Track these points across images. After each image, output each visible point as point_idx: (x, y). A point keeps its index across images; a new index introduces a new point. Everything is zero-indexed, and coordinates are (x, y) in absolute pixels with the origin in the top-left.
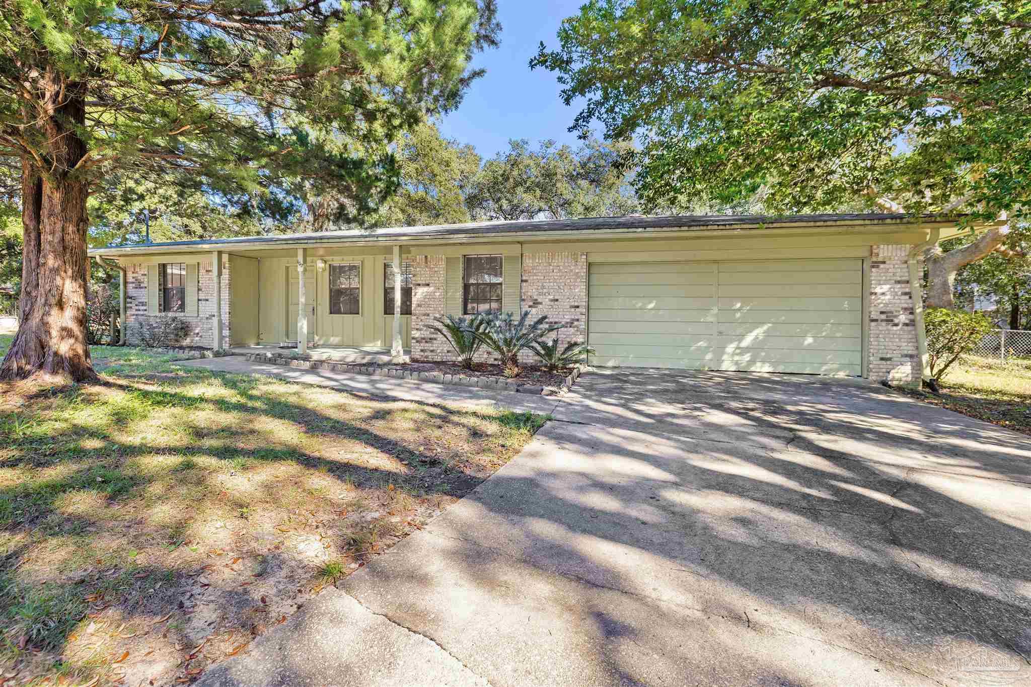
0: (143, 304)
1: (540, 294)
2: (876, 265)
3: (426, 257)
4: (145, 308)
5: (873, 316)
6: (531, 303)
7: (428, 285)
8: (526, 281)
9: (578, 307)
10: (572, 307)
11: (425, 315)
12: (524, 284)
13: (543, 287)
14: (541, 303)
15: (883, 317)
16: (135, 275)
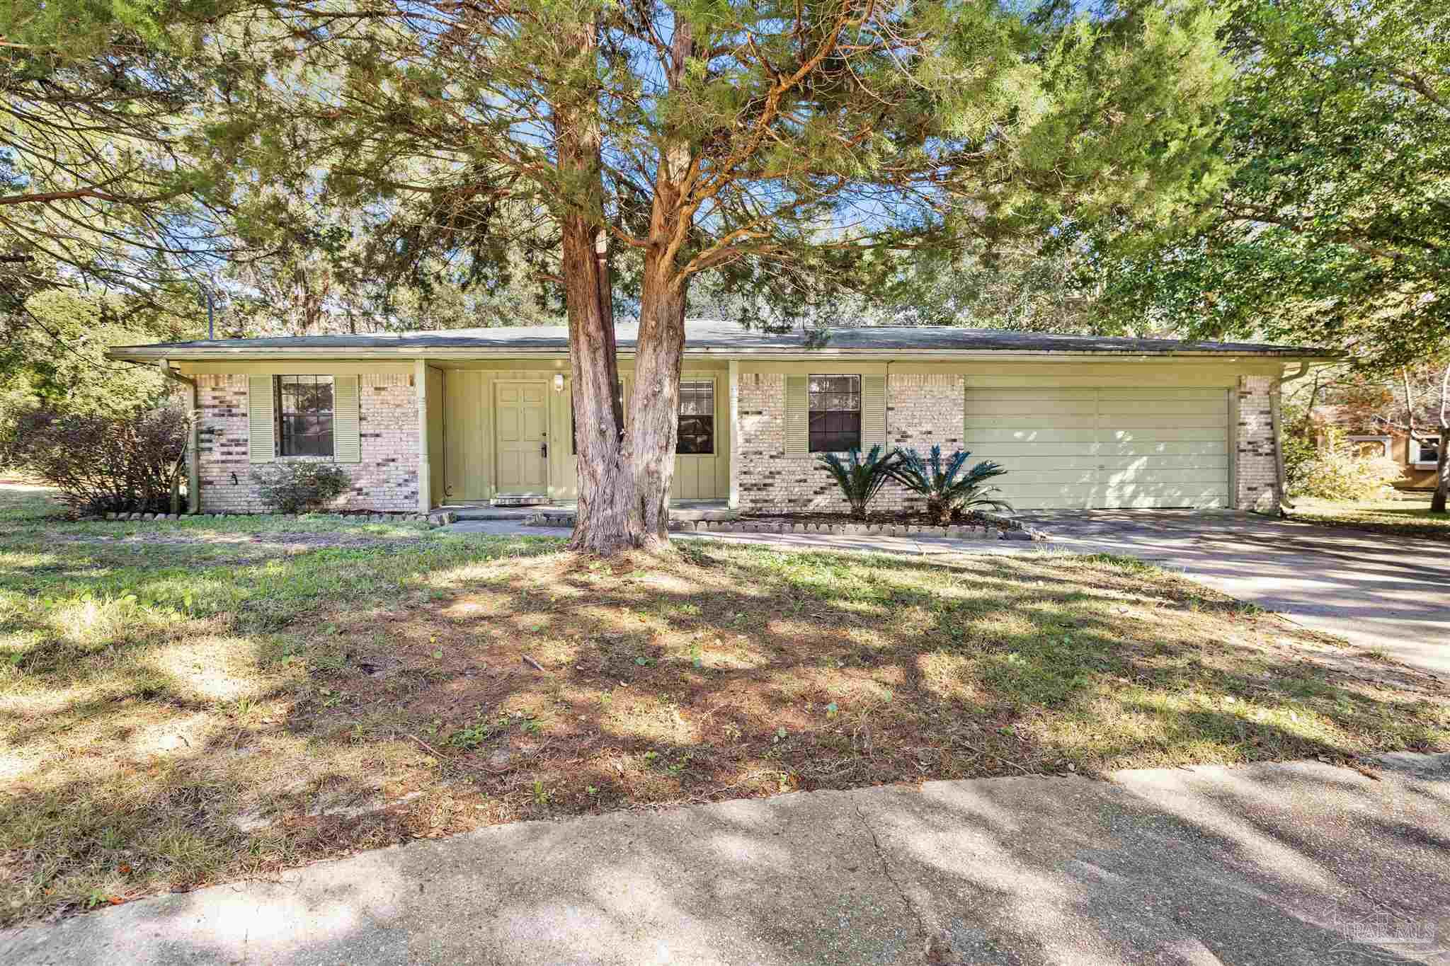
0: (237, 443)
1: (909, 425)
2: (1243, 395)
3: (757, 375)
4: (243, 449)
5: (1242, 447)
6: (899, 437)
7: (760, 413)
8: (892, 409)
9: (955, 440)
10: (947, 440)
11: (756, 453)
12: (890, 413)
13: (913, 417)
14: (911, 437)
15: (1250, 447)
16: (217, 394)
